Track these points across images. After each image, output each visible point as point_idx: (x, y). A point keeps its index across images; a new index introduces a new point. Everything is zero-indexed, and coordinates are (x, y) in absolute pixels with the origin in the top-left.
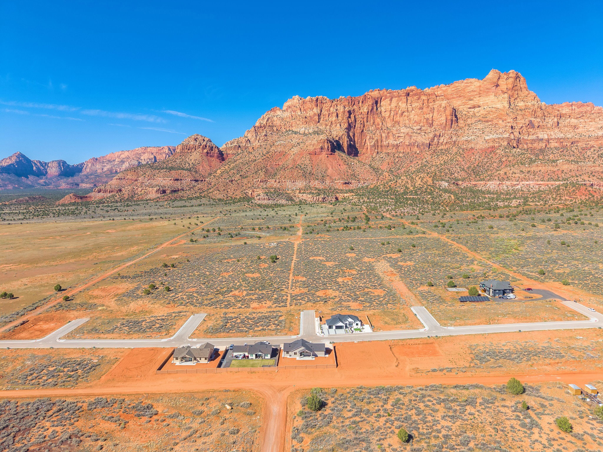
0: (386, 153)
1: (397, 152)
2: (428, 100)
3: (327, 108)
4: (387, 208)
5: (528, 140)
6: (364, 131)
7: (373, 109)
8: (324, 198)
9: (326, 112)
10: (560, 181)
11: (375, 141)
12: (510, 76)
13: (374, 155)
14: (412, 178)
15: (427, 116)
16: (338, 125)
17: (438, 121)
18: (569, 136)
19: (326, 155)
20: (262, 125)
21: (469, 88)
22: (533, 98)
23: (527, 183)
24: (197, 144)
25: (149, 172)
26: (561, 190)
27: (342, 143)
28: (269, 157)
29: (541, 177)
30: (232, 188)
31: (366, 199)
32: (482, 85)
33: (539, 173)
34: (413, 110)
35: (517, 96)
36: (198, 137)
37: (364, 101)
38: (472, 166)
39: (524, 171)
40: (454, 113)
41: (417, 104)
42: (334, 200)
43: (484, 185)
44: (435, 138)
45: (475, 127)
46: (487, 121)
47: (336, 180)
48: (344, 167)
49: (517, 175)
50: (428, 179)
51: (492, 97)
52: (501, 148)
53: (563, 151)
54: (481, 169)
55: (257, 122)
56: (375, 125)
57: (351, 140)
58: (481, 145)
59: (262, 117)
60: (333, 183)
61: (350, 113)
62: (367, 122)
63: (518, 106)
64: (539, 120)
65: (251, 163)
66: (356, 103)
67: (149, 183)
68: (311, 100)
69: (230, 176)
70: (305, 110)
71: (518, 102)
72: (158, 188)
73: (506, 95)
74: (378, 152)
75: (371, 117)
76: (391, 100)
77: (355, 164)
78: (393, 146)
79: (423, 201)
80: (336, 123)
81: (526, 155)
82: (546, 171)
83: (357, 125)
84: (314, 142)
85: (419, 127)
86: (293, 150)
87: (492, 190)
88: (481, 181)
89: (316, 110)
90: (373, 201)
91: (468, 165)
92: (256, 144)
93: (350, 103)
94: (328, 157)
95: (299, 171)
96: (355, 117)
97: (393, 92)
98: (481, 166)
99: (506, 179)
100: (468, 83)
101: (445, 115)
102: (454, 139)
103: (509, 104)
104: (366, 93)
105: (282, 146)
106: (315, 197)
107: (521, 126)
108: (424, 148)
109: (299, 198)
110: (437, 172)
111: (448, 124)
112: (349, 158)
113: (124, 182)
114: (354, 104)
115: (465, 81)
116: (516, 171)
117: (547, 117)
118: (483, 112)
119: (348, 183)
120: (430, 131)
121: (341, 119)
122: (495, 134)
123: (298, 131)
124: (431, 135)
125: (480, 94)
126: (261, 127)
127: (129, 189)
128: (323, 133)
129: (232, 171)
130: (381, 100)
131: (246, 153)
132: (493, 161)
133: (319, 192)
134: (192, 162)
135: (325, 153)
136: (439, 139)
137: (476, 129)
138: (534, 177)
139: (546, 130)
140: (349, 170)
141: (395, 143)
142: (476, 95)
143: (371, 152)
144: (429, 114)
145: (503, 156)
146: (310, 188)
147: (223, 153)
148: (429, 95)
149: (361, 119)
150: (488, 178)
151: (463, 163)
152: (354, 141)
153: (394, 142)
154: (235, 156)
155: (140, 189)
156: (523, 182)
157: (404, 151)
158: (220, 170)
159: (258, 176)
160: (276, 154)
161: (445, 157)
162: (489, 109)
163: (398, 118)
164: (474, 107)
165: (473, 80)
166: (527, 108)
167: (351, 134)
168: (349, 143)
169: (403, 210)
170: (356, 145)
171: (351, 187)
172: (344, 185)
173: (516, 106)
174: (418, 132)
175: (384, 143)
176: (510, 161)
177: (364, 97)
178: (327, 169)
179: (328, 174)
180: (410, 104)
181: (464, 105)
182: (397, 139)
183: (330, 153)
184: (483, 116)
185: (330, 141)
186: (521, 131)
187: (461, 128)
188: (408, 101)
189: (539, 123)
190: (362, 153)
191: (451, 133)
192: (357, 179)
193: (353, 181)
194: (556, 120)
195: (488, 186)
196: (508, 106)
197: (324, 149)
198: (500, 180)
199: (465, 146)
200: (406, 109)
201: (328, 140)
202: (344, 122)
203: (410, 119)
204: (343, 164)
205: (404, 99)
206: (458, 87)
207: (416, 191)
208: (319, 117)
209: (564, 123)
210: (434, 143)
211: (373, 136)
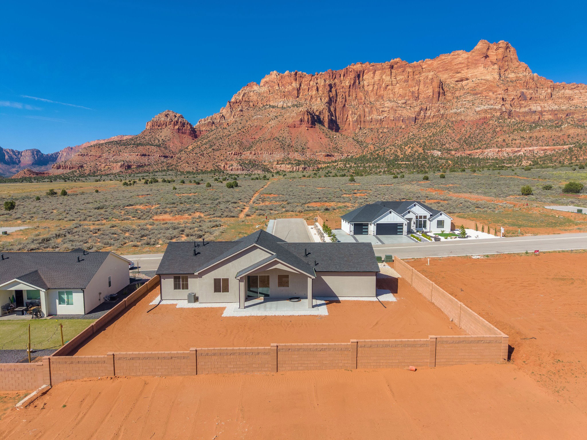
0: (369, 129)
1: (381, 127)
2: (414, 72)
3: (306, 83)
4: (378, 170)
5: (520, 113)
6: (346, 105)
7: (355, 82)
8: (305, 168)
9: (306, 87)
10: (567, 145)
11: (358, 116)
12: (500, 46)
13: (357, 130)
14: (401, 148)
15: (413, 89)
16: (319, 99)
17: (424, 94)
18: (564, 108)
19: (307, 128)
20: (238, 101)
21: (456, 60)
22: (525, 69)
23: (531, 148)
24: (168, 120)
25: (114, 148)
28: (245, 131)
29: (545, 142)
30: (203, 161)
31: (353, 165)
32: (470, 57)
33: (542, 138)
35: (507, 67)
36: (170, 113)
37: (346, 75)
38: (464, 138)
39: (525, 137)
40: (441, 85)
41: (402, 77)
42: (316, 170)
43: (481, 154)
44: (422, 111)
45: (464, 100)
46: (476, 94)
47: (317, 152)
48: (325, 141)
49: (518, 141)
50: (419, 149)
51: (481, 69)
52: (494, 119)
54: (474, 140)
55: (233, 98)
56: (358, 100)
57: (332, 115)
58: (471, 116)
59: (238, 93)
60: (314, 156)
61: (330, 86)
62: (349, 96)
63: (509, 78)
64: (531, 91)
65: (225, 138)
66: (338, 76)
67: (114, 159)
68: (289, 75)
69: (202, 151)
70: (283, 85)
71: (508, 73)
72: (123, 163)
73: (496, 67)
74: (360, 128)
75: (354, 91)
76: (374, 73)
77: (337, 137)
78: (377, 121)
79: (418, 166)
80: (316, 97)
81: (523, 124)
82: (550, 136)
83: (338, 100)
84: (294, 114)
85: (404, 101)
86: (270, 123)
87: (491, 157)
88: (477, 149)
89: (295, 85)
90: (361, 166)
91: (459, 136)
92: (231, 120)
93: (331, 77)
94: (308, 130)
95: (277, 143)
96: (336, 91)
97: (377, 65)
98: (474, 137)
99: (505, 146)
100: (455, 55)
101: (431, 87)
102: (442, 112)
103: (499, 76)
104: (348, 67)
105: (259, 120)
106: (295, 167)
107: (513, 97)
108: (410, 123)
109: (276, 169)
110: (427, 143)
111: (435, 96)
112: (331, 132)
113: (87, 158)
114: (335, 78)
115: (452, 54)
116: (516, 138)
117: (540, 88)
118: (471, 85)
119: (330, 156)
120: (416, 105)
121: (322, 93)
122: (486, 105)
123: (276, 106)
124: (417, 109)
125: (468, 66)
126: (236, 103)
127: (91, 165)
128: (302, 106)
129: (205, 146)
130: (363, 74)
131: (220, 129)
132: (486, 132)
133: (299, 163)
134: (162, 138)
135: (305, 126)
136: (425, 113)
137: (465, 101)
138: (537, 142)
139: (540, 102)
140: (331, 143)
142: (465, 67)
143: (353, 128)
144: (415, 86)
145: (497, 126)
146: (289, 160)
147: (195, 130)
148: (415, 67)
149: (343, 93)
150: (485, 146)
152: (336, 117)
153: (378, 117)
154: (208, 132)
155: (103, 165)
156: (526, 148)
157: (389, 126)
158: (192, 146)
159: (231, 148)
160: (252, 129)
161: (433, 130)
162: (478, 81)
163: (382, 92)
164: (462, 80)
165: (460, 52)
166: (518, 79)
167: (332, 109)
168: (330, 118)
170: (338, 121)
171: (333, 159)
172: (327, 157)
173: (507, 77)
174: (403, 106)
175: (367, 118)
176: (505, 131)
177: (346, 70)
178: (307, 141)
179: (308, 147)
180: (394, 77)
181: (451, 79)
182: (381, 114)
183: (310, 126)
184: (472, 89)
185: (311, 114)
186: (512, 103)
187: (449, 101)
188: (392, 74)
189: (532, 94)
190: (344, 129)
191: (439, 106)
192: (340, 151)
193: (336, 154)
194: (549, 91)
195: (485, 154)
196: (498, 78)
197: (304, 121)
198: (499, 148)
199: (454, 119)
200: (391, 83)
201: (308, 112)
202: (325, 96)
203: (394, 93)
204: (324, 137)
205: (388, 72)
206: (444, 61)
207: (407, 158)
208: (298, 91)
209: (557, 94)
210: (420, 117)
211: (356, 111)
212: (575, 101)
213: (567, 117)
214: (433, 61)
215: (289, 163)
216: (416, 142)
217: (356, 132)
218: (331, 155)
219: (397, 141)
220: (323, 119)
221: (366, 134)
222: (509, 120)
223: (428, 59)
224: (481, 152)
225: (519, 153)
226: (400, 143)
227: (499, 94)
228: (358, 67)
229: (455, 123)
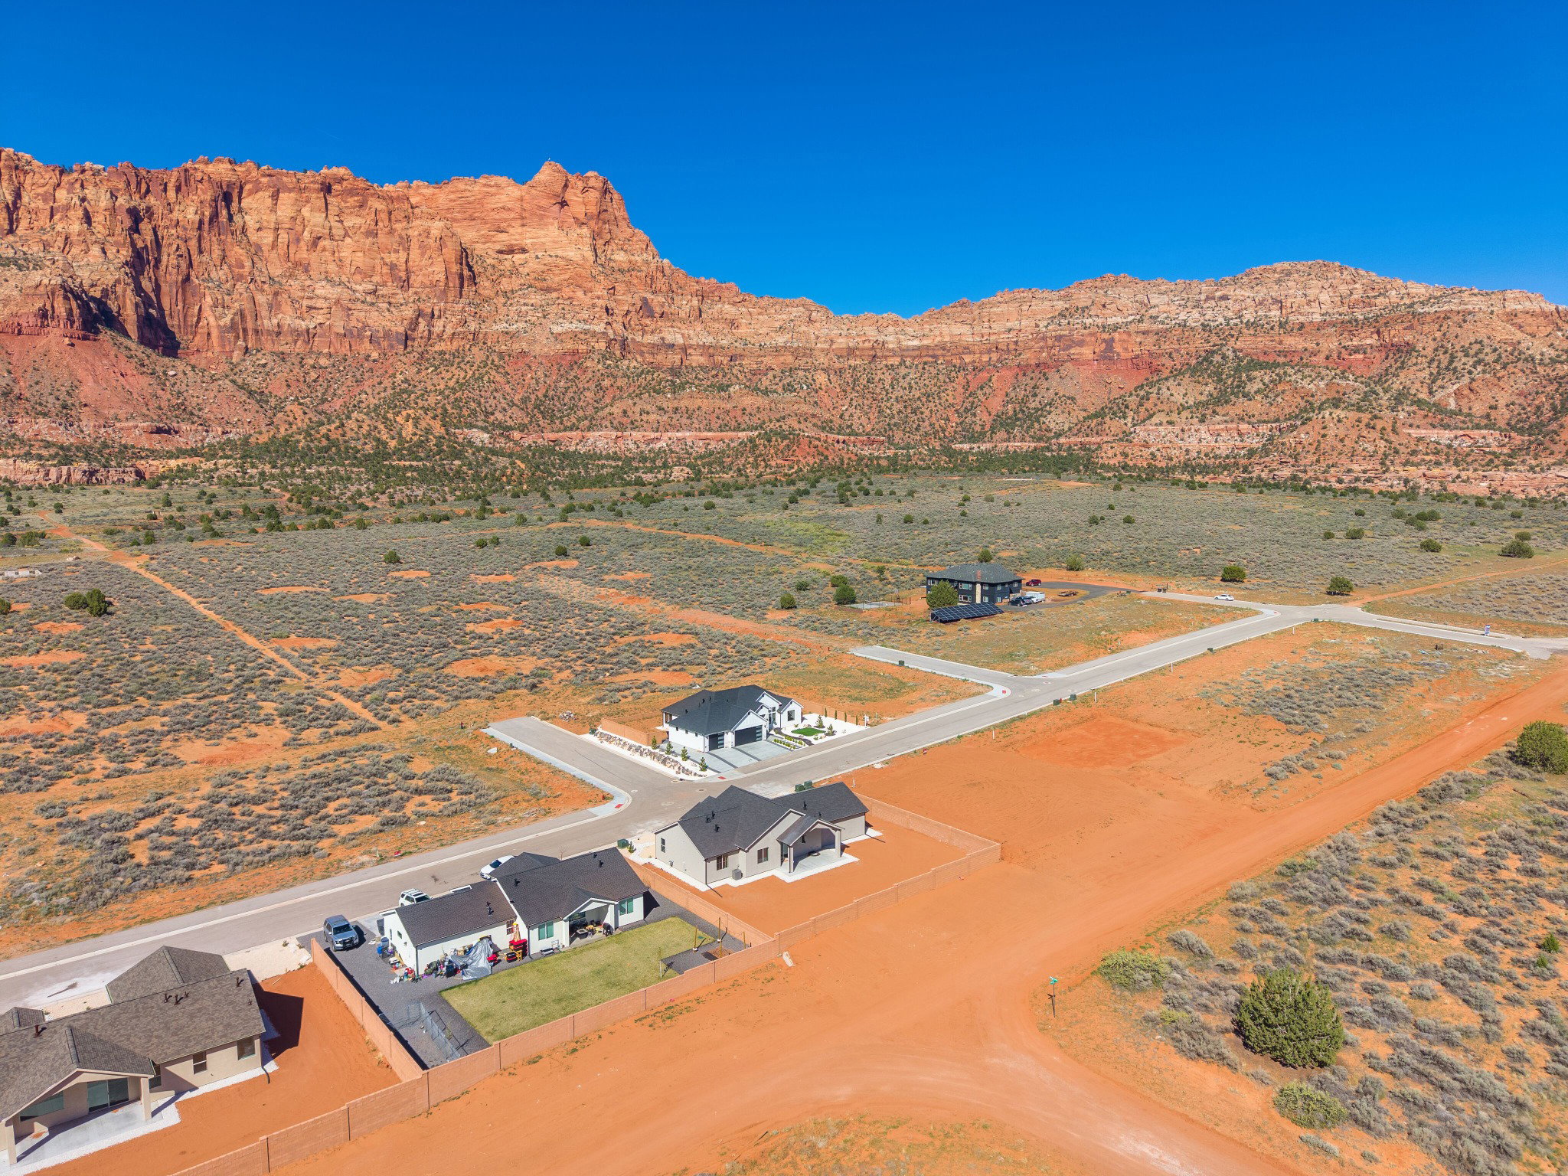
0: (273, 353)
1: (311, 352)
2: (390, 213)
3: (40, 191)
4: (354, 489)
5: (643, 345)
6: (193, 278)
7: (215, 215)
8: (92, 473)
9: (40, 203)
10: (744, 430)
11: (234, 314)
12: (590, 185)
13: (236, 356)
14: (387, 419)
15: (392, 258)
16: (96, 250)
17: (424, 275)
18: (724, 342)
19: (67, 341)
21: (494, 199)
22: (644, 247)
23: (679, 435)
26: (761, 447)
27: (115, 309)
29: (705, 422)
31: (267, 468)
32: (527, 197)
33: (698, 412)
34: (346, 235)
35: (609, 236)
37: (184, 188)
38: (533, 397)
39: (666, 409)
40: (464, 255)
41: (358, 221)
42: (131, 478)
43: (581, 441)
44: (420, 320)
45: (522, 301)
46: (548, 290)
47: (120, 420)
48: (141, 383)
49: (653, 417)
50: (432, 423)
51: (553, 231)
52: (595, 357)
53: (717, 375)
54: (557, 404)
56: (230, 267)
57: (147, 302)
58: (543, 346)
60: (110, 430)
61: (135, 215)
62: (201, 252)
63: (614, 261)
64: (661, 299)
66: (156, 188)
71: (612, 250)
73: (585, 230)
74: (247, 348)
75: (214, 238)
76: (275, 196)
77: (181, 375)
78: (297, 333)
79: (446, 474)
80: (84, 241)
81: (656, 375)
82: (712, 409)
83: (164, 258)
84: (9, 291)
85: (370, 287)
87: (604, 453)
88: (571, 429)
91: (522, 393)
93: (133, 187)
94: (72, 345)
96: (155, 232)
97: (282, 174)
98: (556, 398)
99: (629, 426)
100: (490, 186)
101: (440, 259)
102: (473, 326)
103: (594, 254)
104: (189, 165)
106: (52, 470)
107: (626, 308)
108: (392, 347)
110: (449, 407)
111: (451, 285)
112: (154, 356)
114: (148, 191)
115: (482, 181)
116: (648, 408)
117: (677, 294)
118: (533, 265)
119: (168, 432)
120: (403, 301)
121: (105, 231)
122: (574, 321)
124: (409, 312)
125: (523, 218)
128: (38, 266)
130: (240, 193)
132: (580, 386)
133: (65, 455)
135: (58, 332)
136: (430, 325)
137: (525, 304)
138: (689, 421)
139: (679, 325)
140: (160, 393)
141: (303, 325)
142: (514, 219)
143: (224, 346)
144: (397, 251)
146: (22, 442)
148: (392, 199)
149: (179, 242)
150: (586, 422)
151: (508, 388)
152: (161, 309)
153: (297, 321)
156: (669, 434)
157: (332, 350)
161: (456, 372)
162: (550, 260)
163: (303, 254)
164: (511, 251)
165: (502, 180)
166: (632, 268)
167: (147, 285)
168: (142, 310)
169: (408, 492)
170: (169, 323)
171: (179, 441)
172: (157, 436)
173: (610, 259)
175: (266, 322)
176: (620, 389)
177: (182, 174)
178: (76, 383)
179: (84, 401)
180: (337, 218)
181: (485, 243)
182: (306, 315)
183: (81, 333)
184: (536, 275)
185: (77, 297)
186: (626, 322)
187: (487, 300)
188: (329, 207)
189: (662, 306)
190: (193, 347)
191: (463, 310)
192: (196, 419)
193: (184, 427)
194: (695, 302)
195: (590, 442)
196: (593, 258)
197: (53, 318)
198: (617, 429)
199: (503, 347)
200: (327, 231)
201: (66, 291)
202: (116, 243)
203: (341, 261)
204: (135, 372)
205: (317, 199)
206: (464, 195)
207: (412, 451)
208: (10, 213)
209: (710, 311)
210: (417, 334)
211: (226, 298)
212: (742, 331)
213: (732, 363)
214: (437, 191)
215: (26, 454)
216: (419, 401)
217: (234, 361)
218: (170, 429)
219: (364, 396)
220: (118, 312)
221: (267, 370)
222: (627, 362)
223: (421, 183)
224: (580, 438)
225: (659, 445)
226: (373, 401)
227: (599, 298)
228: (221, 170)
229: (507, 358)
